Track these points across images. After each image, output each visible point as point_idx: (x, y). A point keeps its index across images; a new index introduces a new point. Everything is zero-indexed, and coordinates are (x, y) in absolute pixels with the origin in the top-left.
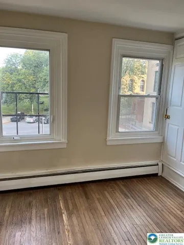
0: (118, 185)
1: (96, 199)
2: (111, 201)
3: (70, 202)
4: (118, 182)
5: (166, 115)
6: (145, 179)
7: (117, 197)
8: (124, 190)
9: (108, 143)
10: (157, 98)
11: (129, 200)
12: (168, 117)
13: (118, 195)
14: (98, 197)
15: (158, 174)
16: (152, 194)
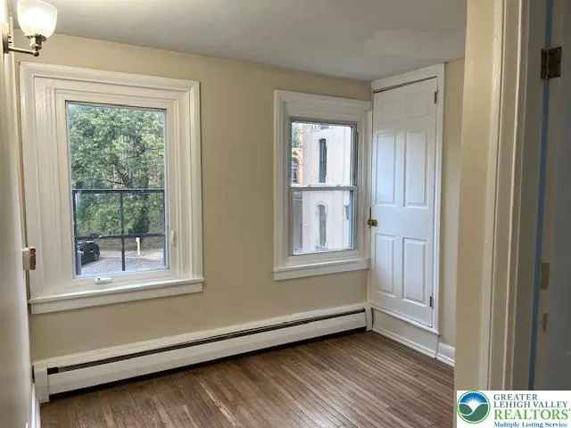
0: (302, 354)
1: (269, 379)
2: (298, 378)
3: (224, 390)
4: (300, 349)
5: (370, 220)
6: (345, 338)
7: (306, 371)
8: (315, 359)
9: (276, 277)
10: (352, 192)
11: (328, 372)
12: (373, 223)
13: (306, 367)
14: (272, 375)
15: (365, 328)
16: (362, 358)
